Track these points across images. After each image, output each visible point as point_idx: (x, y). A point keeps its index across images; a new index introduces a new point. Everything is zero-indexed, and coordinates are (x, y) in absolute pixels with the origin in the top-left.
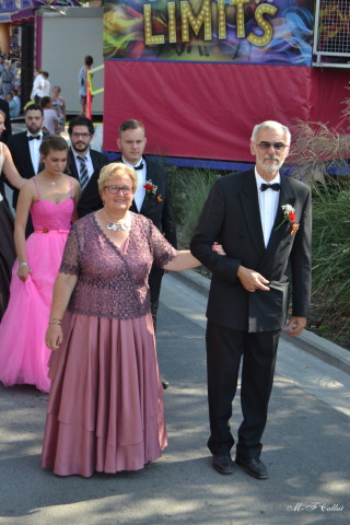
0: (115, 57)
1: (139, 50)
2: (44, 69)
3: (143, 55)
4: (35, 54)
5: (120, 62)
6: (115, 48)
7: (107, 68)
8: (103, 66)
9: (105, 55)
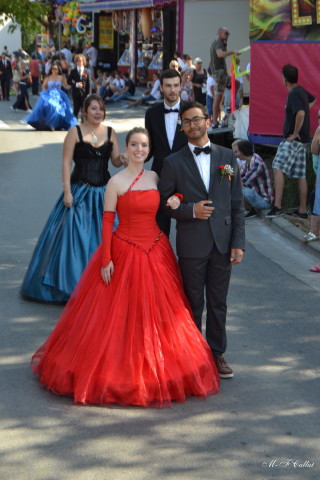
0: (261, 39)
1: (286, 32)
2: (185, 52)
3: (290, 37)
4: (177, 37)
5: (267, 44)
6: (261, 30)
7: (253, 50)
8: (249, 47)
9: (251, 38)
